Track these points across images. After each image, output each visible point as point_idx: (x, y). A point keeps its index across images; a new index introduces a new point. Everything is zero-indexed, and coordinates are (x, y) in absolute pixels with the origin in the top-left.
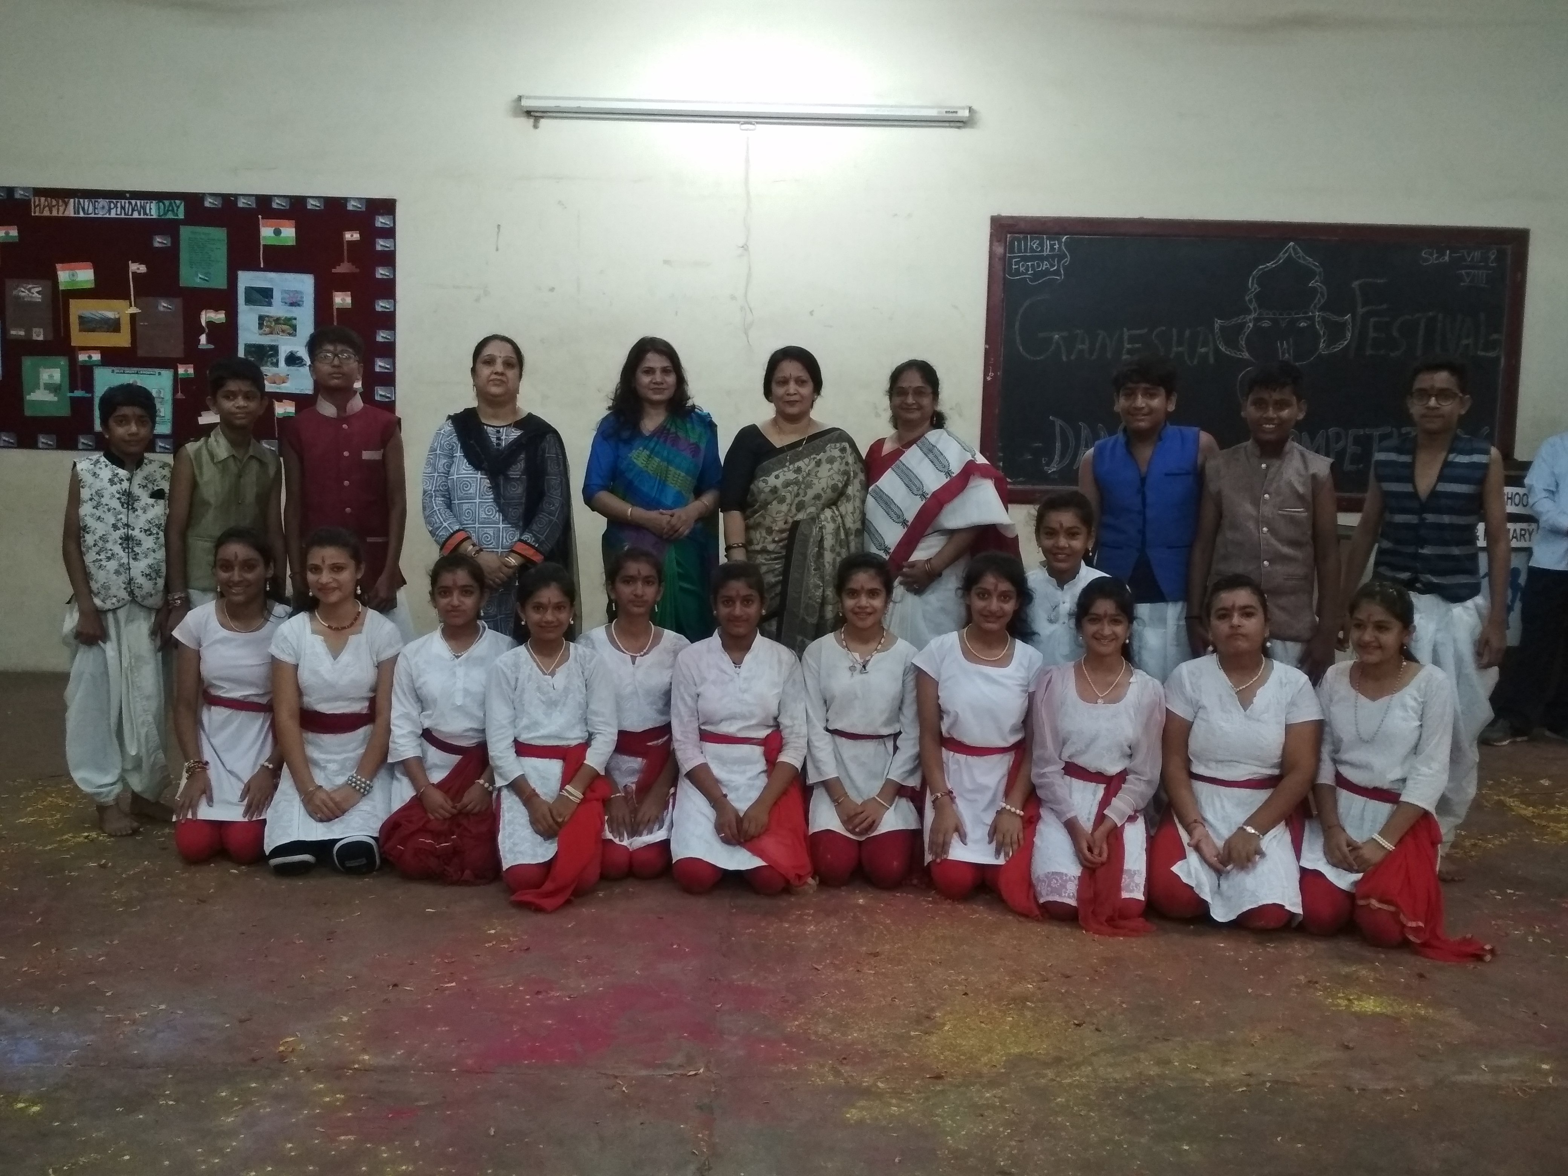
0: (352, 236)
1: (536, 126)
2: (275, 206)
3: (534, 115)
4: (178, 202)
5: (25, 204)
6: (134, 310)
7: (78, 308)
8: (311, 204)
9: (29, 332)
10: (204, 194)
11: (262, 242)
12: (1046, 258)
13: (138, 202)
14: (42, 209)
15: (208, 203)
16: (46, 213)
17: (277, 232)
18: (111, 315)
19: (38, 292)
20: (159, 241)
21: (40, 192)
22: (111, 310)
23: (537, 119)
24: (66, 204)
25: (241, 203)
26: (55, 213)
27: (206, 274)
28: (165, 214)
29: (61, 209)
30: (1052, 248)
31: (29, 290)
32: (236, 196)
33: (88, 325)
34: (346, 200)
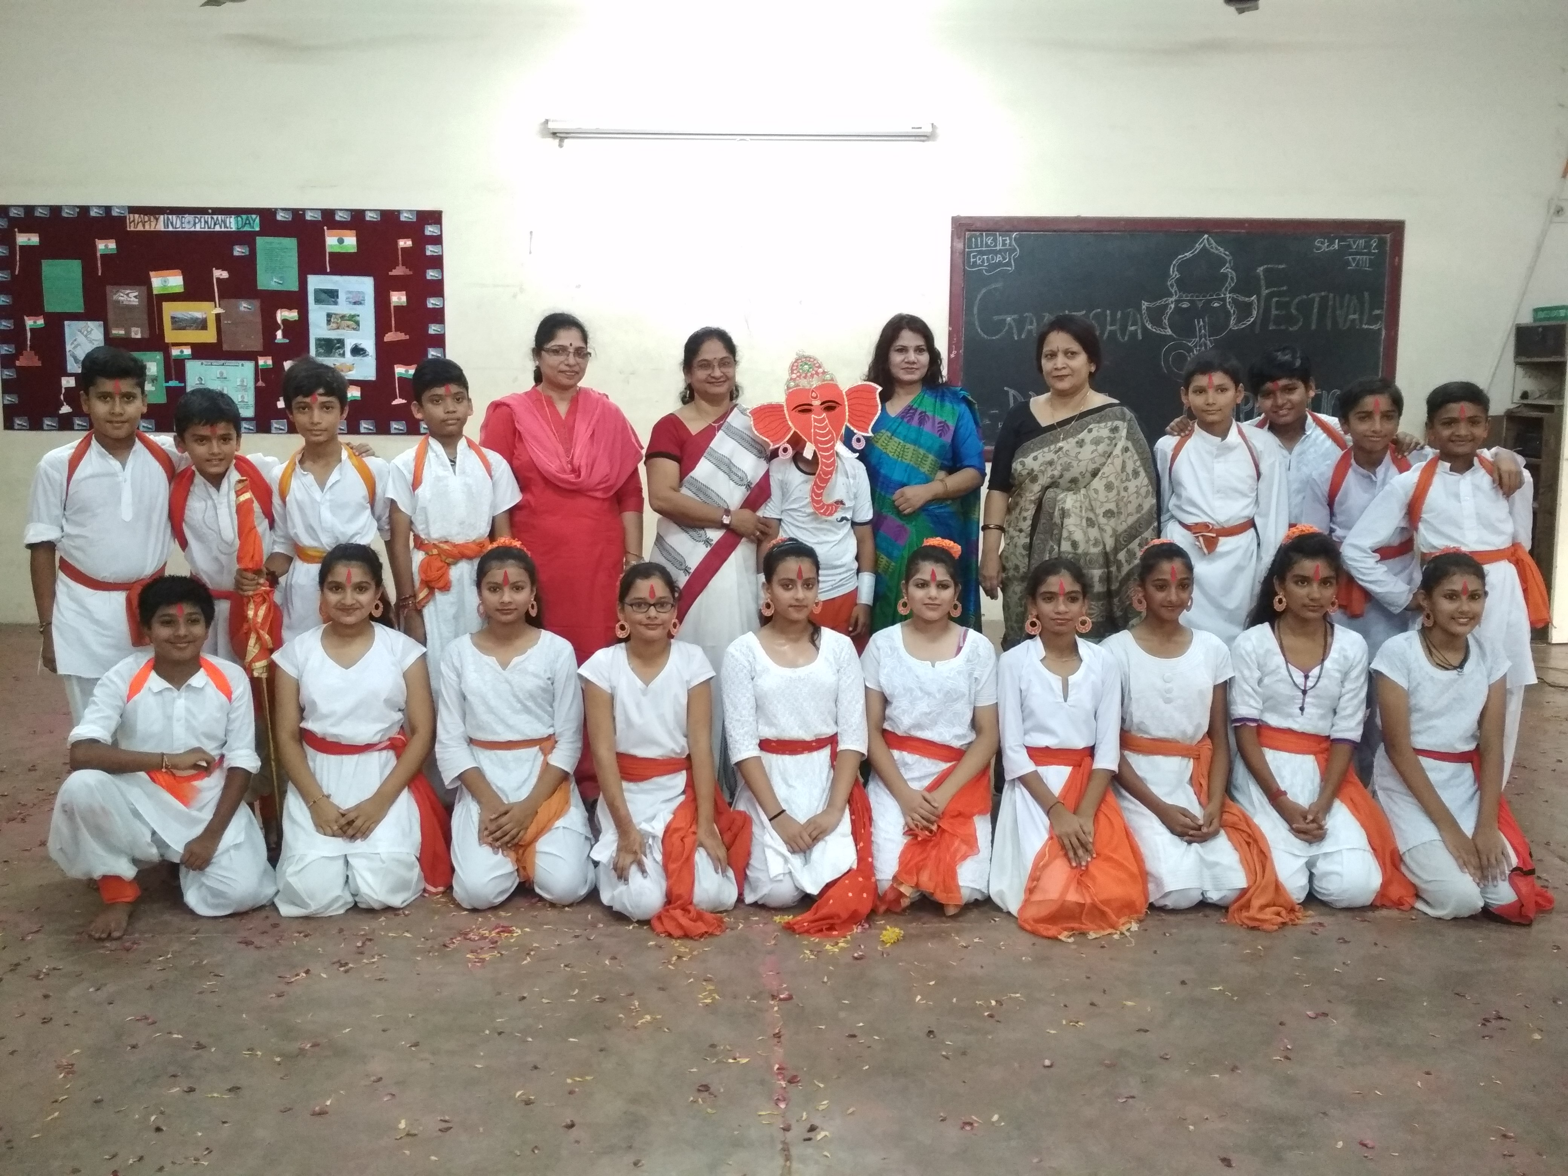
0: (405, 243)
1: (561, 146)
2: (337, 218)
3: (558, 135)
4: (254, 216)
5: (122, 220)
6: (219, 310)
7: (170, 310)
8: (370, 216)
9: (128, 332)
10: (276, 209)
11: (328, 250)
12: (1000, 251)
13: (220, 217)
14: (136, 224)
15: (280, 217)
16: (140, 228)
17: (341, 241)
18: (199, 315)
19: (135, 297)
20: (239, 251)
21: (133, 210)
22: (198, 310)
23: (562, 139)
24: (157, 219)
25: (309, 216)
26: (147, 228)
27: (281, 278)
28: (243, 226)
29: (153, 224)
30: (1004, 244)
31: (127, 295)
32: (304, 210)
33: (179, 324)
34: (399, 212)
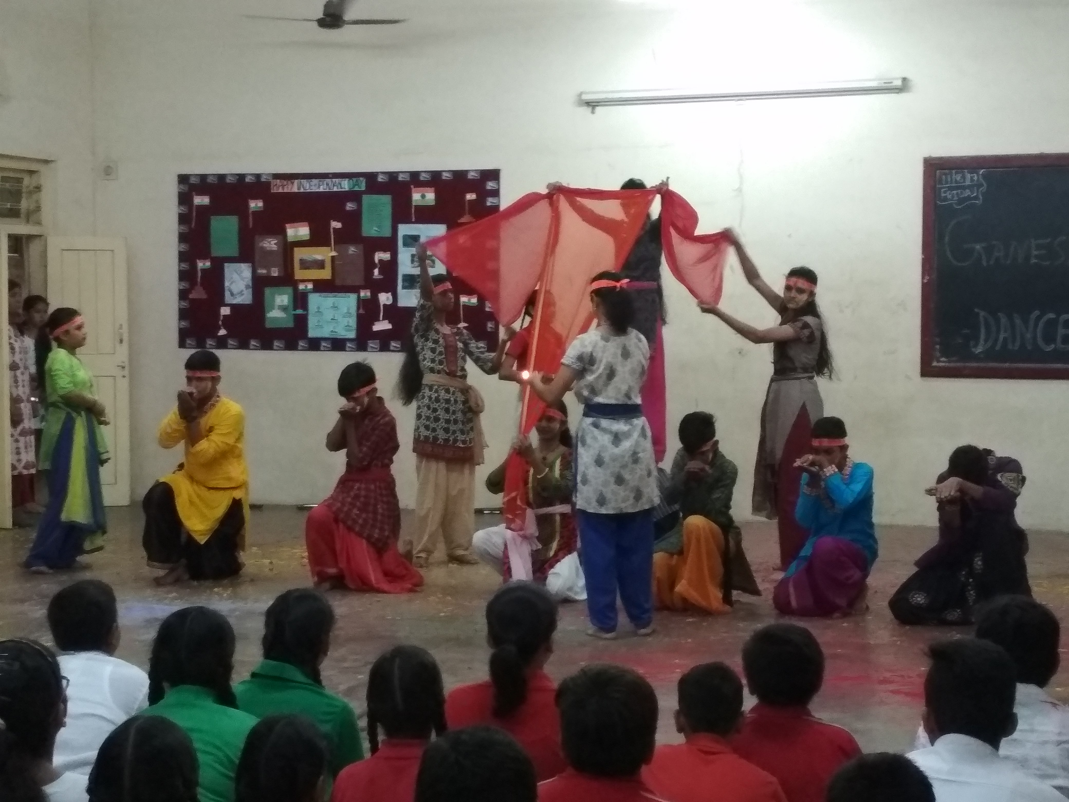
0: (471, 196)
1: (593, 112)
2: (422, 179)
3: (592, 105)
4: (361, 179)
5: (268, 184)
6: (334, 254)
7: (300, 254)
8: (445, 176)
9: (269, 271)
10: (378, 173)
11: (414, 204)
12: (969, 187)
13: (337, 180)
14: (278, 188)
15: (380, 179)
16: (280, 190)
17: (423, 196)
18: (319, 257)
19: (275, 244)
20: (350, 206)
21: (277, 176)
22: (319, 254)
23: (594, 107)
24: (293, 183)
25: (401, 177)
26: (286, 191)
27: (379, 227)
28: (354, 187)
29: (290, 187)
30: (972, 180)
31: (270, 242)
32: (398, 173)
33: (305, 265)
34: (467, 171)
